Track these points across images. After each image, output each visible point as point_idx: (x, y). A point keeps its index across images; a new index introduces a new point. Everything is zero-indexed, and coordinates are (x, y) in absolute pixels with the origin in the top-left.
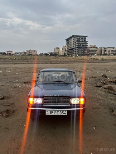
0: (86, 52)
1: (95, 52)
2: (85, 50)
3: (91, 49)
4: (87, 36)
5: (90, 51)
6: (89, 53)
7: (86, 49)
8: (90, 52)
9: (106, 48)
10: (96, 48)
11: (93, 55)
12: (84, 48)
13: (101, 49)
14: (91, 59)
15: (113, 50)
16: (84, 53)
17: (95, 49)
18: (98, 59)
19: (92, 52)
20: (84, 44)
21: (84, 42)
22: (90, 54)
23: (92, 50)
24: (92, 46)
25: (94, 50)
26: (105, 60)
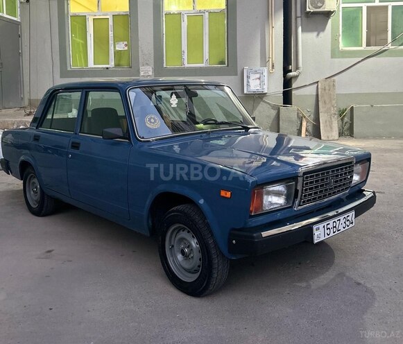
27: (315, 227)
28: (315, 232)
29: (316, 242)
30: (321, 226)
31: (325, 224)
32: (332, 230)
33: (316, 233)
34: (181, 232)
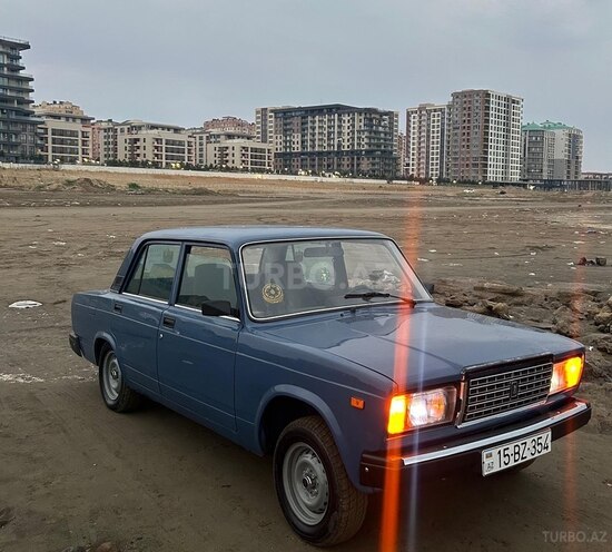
0: (26, 138)
1: (80, 147)
2: (20, 127)
3: (52, 124)
4: (27, 47)
5: (50, 136)
6: (44, 149)
7: (25, 123)
8: (50, 145)
9: (140, 128)
10: (85, 120)
11: (73, 161)
12: (13, 116)
13: (112, 130)
14: (69, 183)
15: (174, 143)
16: (15, 146)
17: (77, 127)
18: (111, 189)
19: (62, 142)
20: (12, 89)
21: (9, 78)
22: (50, 154)
23: (62, 132)
24: (56, 110)
25: (73, 133)
26: (150, 191)
27: (484, 453)
28: (484, 459)
29: (486, 473)
30: (494, 451)
31: (502, 449)
32: (512, 458)
33: (486, 461)
34: (304, 455)
